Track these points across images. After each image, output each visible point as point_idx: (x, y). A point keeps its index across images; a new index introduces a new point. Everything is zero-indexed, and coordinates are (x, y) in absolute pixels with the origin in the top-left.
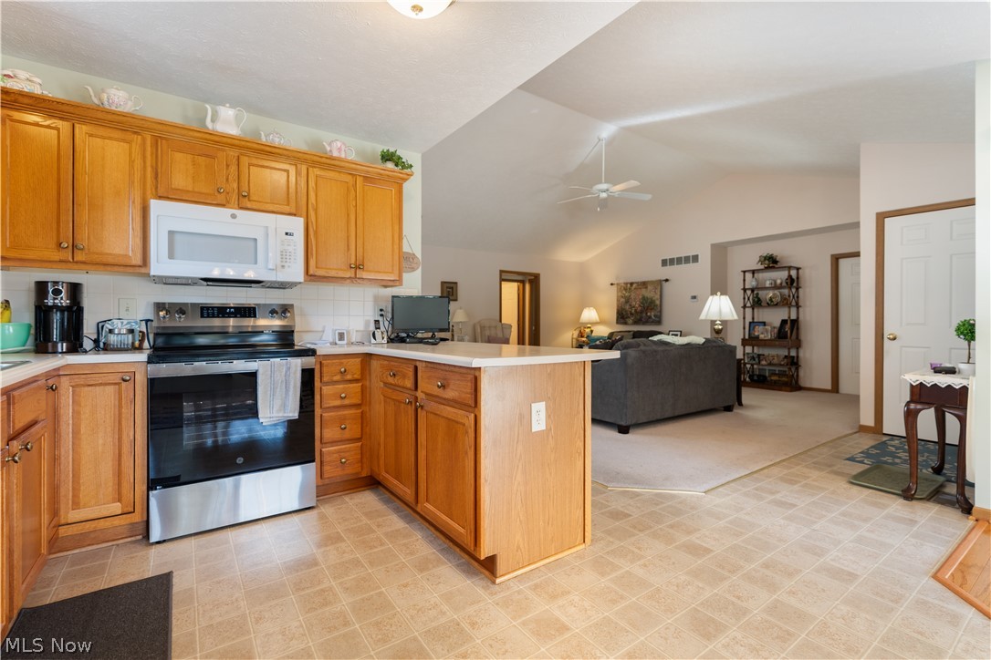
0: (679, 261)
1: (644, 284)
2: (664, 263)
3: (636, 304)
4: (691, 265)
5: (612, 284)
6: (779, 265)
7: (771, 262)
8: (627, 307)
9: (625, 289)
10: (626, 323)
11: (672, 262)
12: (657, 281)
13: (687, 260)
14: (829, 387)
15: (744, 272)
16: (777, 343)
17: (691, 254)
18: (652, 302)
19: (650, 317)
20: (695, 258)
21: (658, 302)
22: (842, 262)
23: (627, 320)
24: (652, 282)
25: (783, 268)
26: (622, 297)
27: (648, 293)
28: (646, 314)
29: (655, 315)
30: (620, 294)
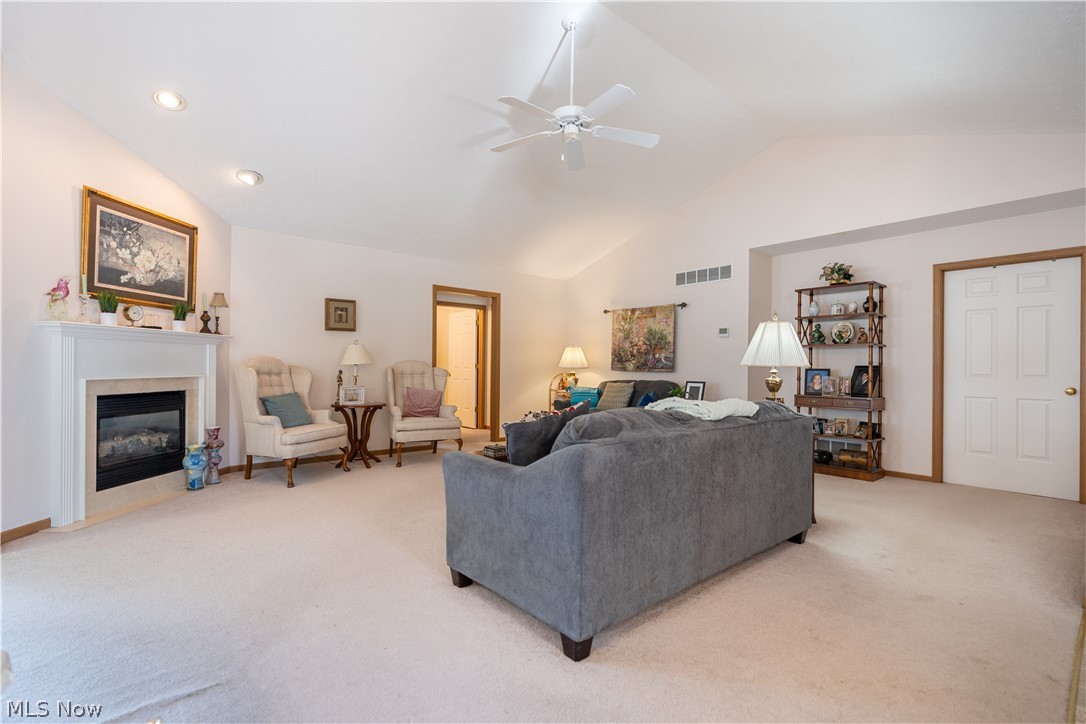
0: (702, 275)
1: (651, 311)
3: (640, 340)
4: (720, 282)
5: (606, 312)
6: (854, 280)
7: (841, 278)
8: (627, 345)
9: (624, 319)
10: (624, 369)
11: (691, 277)
12: (669, 306)
13: (714, 274)
14: (929, 473)
15: (800, 292)
16: (850, 402)
17: (719, 265)
18: (662, 338)
19: (659, 360)
20: (726, 271)
21: (670, 338)
23: (627, 364)
24: (663, 308)
25: (860, 285)
26: (620, 330)
27: (658, 325)
28: (654, 355)
29: (666, 358)
30: (617, 326)
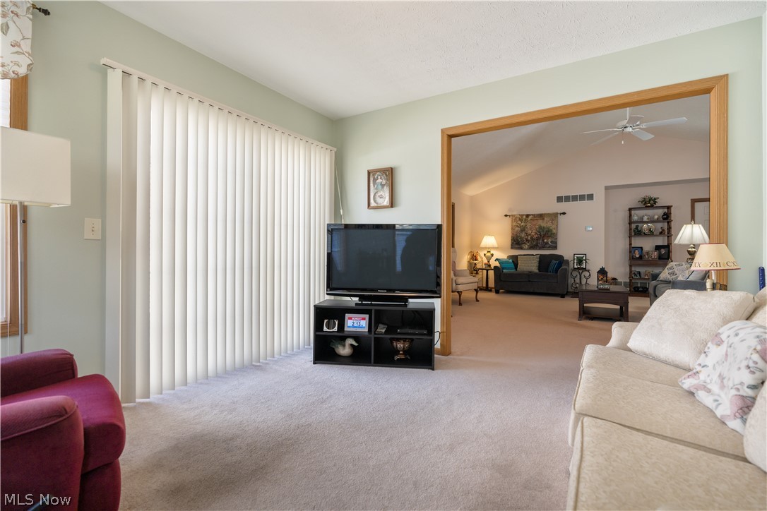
0: (575, 198)
1: (541, 216)
2: (559, 199)
3: (533, 233)
4: (586, 202)
5: (506, 216)
8: (523, 235)
9: (521, 220)
10: (521, 248)
11: (567, 199)
12: (553, 214)
13: (582, 198)
15: (630, 209)
17: (586, 193)
18: (549, 231)
19: (547, 243)
20: (591, 197)
21: (553, 231)
22: (697, 205)
23: (523, 245)
24: (549, 215)
25: (659, 207)
26: (517, 226)
27: (545, 224)
28: (543, 240)
29: (551, 242)
30: (514, 224)
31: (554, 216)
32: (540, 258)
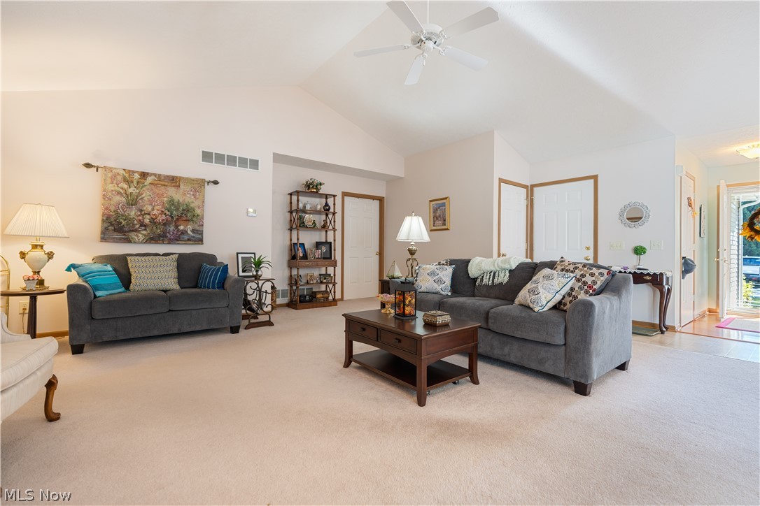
0: (232, 161)
1: (174, 181)
2: (207, 156)
3: (155, 210)
4: (248, 171)
5: (88, 165)
6: (319, 192)
8: (133, 213)
9: (127, 181)
10: (129, 241)
11: (220, 158)
12: (197, 180)
13: (243, 162)
15: (291, 194)
17: (249, 156)
18: (188, 210)
19: (184, 232)
20: (255, 164)
21: (196, 212)
22: (346, 199)
23: (132, 235)
26: (119, 193)
27: (180, 195)
28: (177, 227)
29: (193, 231)
30: (111, 187)
31: (199, 185)
32: (178, 261)
